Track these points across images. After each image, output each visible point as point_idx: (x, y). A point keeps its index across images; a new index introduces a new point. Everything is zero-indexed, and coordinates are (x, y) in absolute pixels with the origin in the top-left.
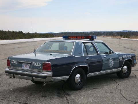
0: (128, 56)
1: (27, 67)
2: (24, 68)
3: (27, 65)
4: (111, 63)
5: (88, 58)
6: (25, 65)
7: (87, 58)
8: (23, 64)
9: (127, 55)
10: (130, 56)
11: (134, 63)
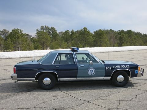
0: (122, 66)
4: (92, 71)
5: (58, 66)
7: (56, 66)
9: (120, 65)
10: (127, 66)
11: (136, 73)
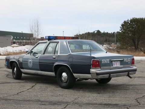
1: (118, 65)
2: (115, 66)
3: (118, 63)
6: (115, 63)
8: (113, 62)
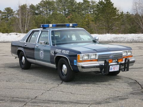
10: (67, 52)
11: (75, 64)
